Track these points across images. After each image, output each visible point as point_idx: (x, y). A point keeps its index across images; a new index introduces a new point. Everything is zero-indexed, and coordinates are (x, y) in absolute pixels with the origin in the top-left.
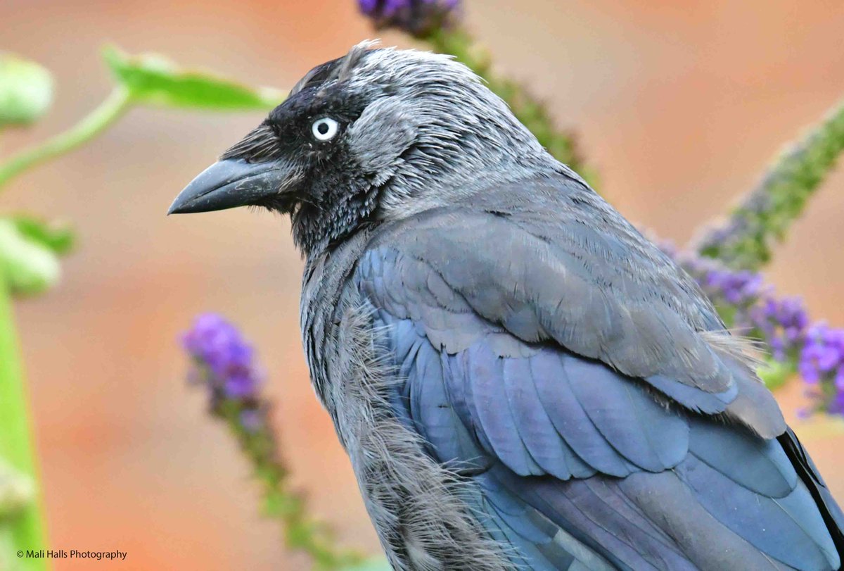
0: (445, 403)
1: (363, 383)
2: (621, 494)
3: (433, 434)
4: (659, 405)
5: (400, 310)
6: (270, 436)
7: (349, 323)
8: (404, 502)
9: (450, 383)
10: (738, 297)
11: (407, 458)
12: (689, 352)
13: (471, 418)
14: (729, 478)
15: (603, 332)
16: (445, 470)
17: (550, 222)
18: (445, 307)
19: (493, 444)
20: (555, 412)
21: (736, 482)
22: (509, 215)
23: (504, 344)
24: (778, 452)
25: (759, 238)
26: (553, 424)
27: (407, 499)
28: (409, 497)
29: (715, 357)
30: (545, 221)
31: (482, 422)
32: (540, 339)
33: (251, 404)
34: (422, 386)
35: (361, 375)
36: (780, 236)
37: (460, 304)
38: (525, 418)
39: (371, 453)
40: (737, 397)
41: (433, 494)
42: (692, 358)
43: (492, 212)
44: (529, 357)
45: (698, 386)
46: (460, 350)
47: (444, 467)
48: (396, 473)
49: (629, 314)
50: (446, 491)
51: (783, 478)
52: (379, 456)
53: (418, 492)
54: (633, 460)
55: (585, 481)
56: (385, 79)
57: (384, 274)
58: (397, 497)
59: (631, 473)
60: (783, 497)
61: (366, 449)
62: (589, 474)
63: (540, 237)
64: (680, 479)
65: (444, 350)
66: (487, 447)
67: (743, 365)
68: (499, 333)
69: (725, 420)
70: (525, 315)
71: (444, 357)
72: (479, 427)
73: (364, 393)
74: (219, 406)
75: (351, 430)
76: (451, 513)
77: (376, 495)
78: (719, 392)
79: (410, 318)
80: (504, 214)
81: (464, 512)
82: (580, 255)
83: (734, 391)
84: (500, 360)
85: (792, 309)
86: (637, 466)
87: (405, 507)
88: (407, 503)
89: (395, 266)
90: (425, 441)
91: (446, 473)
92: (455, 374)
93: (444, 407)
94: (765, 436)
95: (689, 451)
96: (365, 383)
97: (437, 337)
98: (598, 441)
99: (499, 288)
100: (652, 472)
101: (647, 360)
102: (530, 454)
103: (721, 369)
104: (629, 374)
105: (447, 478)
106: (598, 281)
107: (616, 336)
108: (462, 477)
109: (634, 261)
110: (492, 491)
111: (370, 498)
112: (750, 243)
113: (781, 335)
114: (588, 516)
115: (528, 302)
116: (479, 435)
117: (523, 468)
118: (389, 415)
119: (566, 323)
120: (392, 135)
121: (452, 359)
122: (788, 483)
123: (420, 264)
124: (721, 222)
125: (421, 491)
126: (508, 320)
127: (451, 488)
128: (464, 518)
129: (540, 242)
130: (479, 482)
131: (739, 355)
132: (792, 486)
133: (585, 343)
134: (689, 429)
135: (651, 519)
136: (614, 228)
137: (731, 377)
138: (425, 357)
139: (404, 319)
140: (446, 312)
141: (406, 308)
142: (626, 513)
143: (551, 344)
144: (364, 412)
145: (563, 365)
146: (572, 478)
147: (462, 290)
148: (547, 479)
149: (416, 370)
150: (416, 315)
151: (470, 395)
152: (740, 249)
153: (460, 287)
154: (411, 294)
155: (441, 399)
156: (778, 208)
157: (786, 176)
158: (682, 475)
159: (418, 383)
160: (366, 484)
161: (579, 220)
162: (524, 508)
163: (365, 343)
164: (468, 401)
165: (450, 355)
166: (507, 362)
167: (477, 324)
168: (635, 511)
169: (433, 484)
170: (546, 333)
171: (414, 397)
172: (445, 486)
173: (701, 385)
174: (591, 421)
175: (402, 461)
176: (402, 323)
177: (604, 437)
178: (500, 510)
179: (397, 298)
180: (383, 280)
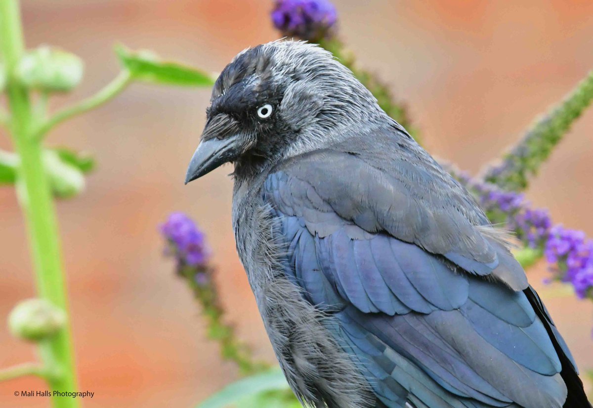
0: (316, 268)
1: (266, 254)
2: (427, 325)
3: (309, 287)
4: (450, 269)
5: (290, 211)
6: (213, 289)
7: (258, 216)
8: (292, 329)
9: (320, 254)
10: (508, 208)
11: (293, 302)
12: (469, 238)
13: (333, 277)
14: (494, 314)
15: (417, 226)
16: (317, 310)
17: (384, 159)
18: (318, 209)
19: (348, 294)
20: (386, 274)
21: (497, 317)
22: (360, 154)
23: (354, 232)
24: (524, 299)
25: (521, 173)
26: (385, 281)
27: (294, 328)
28: (295, 326)
29: (486, 241)
30: (381, 159)
31: (340, 279)
32: (377, 230)
33: (202, 269)
34: (303, 257)
35: (264, 249)
36: (534, 172)
37: (327, 207)
38: (367, 277)
39: (271, 299)
40: (498, 265)
41: (309, 324)
42: (471, 241)
43: (349, 153)
44: (370, 240)
45: (476, 259)
46: (327, 235)
47: (316, 308)
48: (287, 312)
49: (432, 215)
50: (317, 323)
51: (527, 316)
52: (276, 301)
53: (300, 323)
54: (434, 304)
55: (403, 316)
56: (291, 70)
57: (280, 188)
58: (288, 326)
59: (433, 311)
60: (527, 327)
61: (268, 296)
62: (406, 311)
63: (378, 168)
64: (463, 315)
65: (317, 235)
66: (343, 295)
67: (502, 245)
68: (351, 224)
69: (491, 280)
70: (368, 215)
71: (317, 239)
72: (338, 282)
73: (267, 260)
74: (182, 270)
75: (258, 284)
76: (320, 337)
77: (274, 325)
78: (489, 262)
79: (296, 216)
80: (356, 154)
81: (329, 336)
82: (402, 180)
83: (497, 262)
84: (351, 241)
85: (542, 216)
86: (437, 307)
87: (293, 332)
88: (294, 330)
89: (286, 184)
90: (304, 291)
91: (317, 312)
92: (323, 250)
93: (317, 270)
94: (515, 289)
95: (469, 297)
96: (268, 254)
97: (313, 227)
98: (411, 291)
99: (352, 199)
100: (445, 311)
101: (443, 243)
102: (370, 299)
103: (489, 248)
104: (433, 252)
105: (318, 315)
106: (414, 195)
107: (424, 229)
108: (327, 314)
109: (437, 183)
110: (345, 323)
111: (270, 326)
112: (515, 176)
113: (534, 232)
114: (405, 338)
115: (370, 207)
116: (338, 288)
117: (366, 308)
118: (283, 275)
119: (393, 221)
120: (308, 106)
121: (322, 241)
122: (529, 319)
123: (302, 183)
124: (498, 163)
125: (302, 322)
126: (357, 218)
127: (320, 321)
128: (329, 340)
129: (377, 171)
130: (338, 317)
131: (499, 240)
132: (532, 320)
133: (405, 233)
134: (468, 285)
135: (444, 340)
136: (425, 163)
137: (496, 254)
138: (305, 239)
139: (292, 216)
140: (318, 212)
141: (293, 209)
142: (429, 336)
143: (384, 232)
144: (267, 273)
145: (390, 244)
146: (396, 314)
147: (329, 200)
148: (381, 315)
149: (299, 248)
150: (300, 214)
151: (333, 263)
152: (509, 180)
153: (327, 198)
154: (296, 200)
155: (315, 266)
156: (534, 155)
157: (538, 135)
158: (464, 312)
159: (300, 256)
160: (268, 318)
161: (403, 158)
162: (365, 333)
163: (267, 228)
164: (331, 266)
165: (320, 238)
166: (356, 243)
167: (337, 219)
168: (435, 335)
169: (309, 318)
170: (381, 226)
171: (298, 264)
172: (317, 320)
173: (478, 259)
174: (408, 278)
175: (290, 304)
176: (290, 218)
177: (416, 289)
178: (350, 334)
179: (288, 203)
180: (279, 193)
